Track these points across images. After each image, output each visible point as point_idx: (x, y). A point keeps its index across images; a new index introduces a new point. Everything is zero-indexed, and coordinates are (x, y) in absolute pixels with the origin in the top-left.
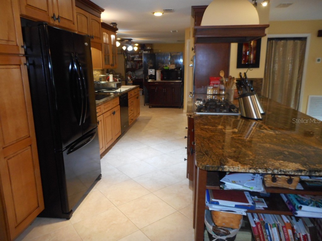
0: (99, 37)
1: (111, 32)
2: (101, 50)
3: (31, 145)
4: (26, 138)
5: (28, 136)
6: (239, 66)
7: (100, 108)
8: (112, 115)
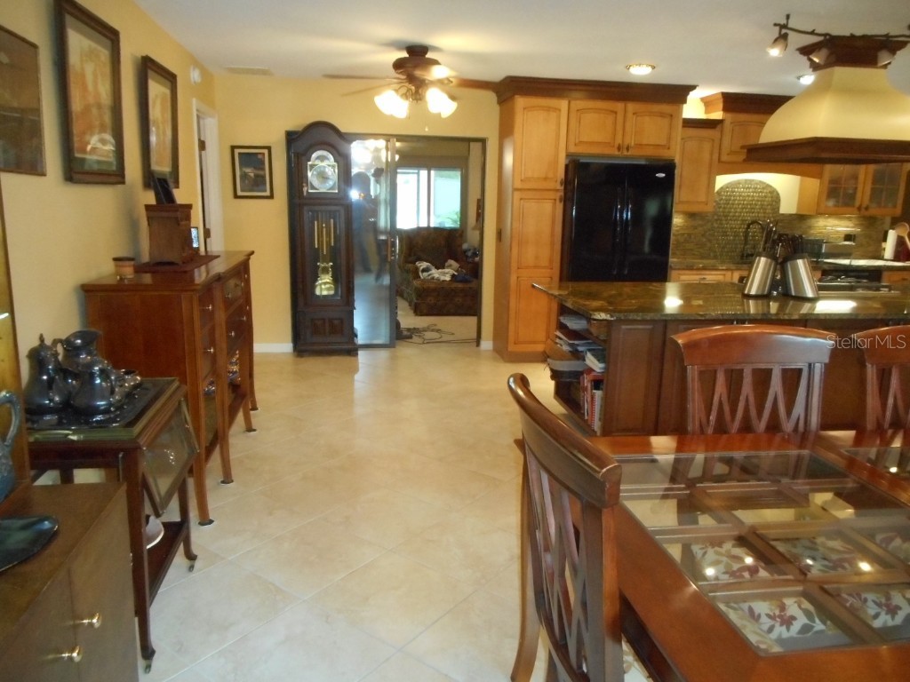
2: (821, 177)
3: (551, 278)
4: (548, 269)
7: (724, 274)
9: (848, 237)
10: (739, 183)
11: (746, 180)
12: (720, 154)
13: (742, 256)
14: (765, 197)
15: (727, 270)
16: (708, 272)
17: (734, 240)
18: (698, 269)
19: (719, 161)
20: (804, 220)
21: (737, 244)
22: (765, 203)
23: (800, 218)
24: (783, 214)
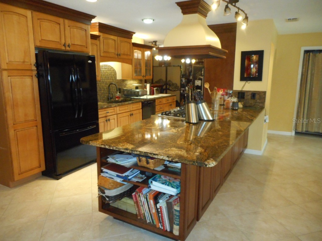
0: (129, 54)
1: (144, 49)
2: (132, 64)
3: (37, 126)
4: (34, 121)
5: (35, 120)
6: (242, 79)
7: (114, 109)
8: (130, 116)
9: (137, 88)
10: (103, 66)
11: (105, 65)
12: (100, 52)
13: (108, 99)
14: (112, 72)
15: (115, 106)
16: (108, 109)
17: (104, 92)
18: (105, 108)
19: (100, 56)
20: (124, 81)
21: (105, 94)
22: (112, 75)
23: (123, 81)
24: (118, 80)
